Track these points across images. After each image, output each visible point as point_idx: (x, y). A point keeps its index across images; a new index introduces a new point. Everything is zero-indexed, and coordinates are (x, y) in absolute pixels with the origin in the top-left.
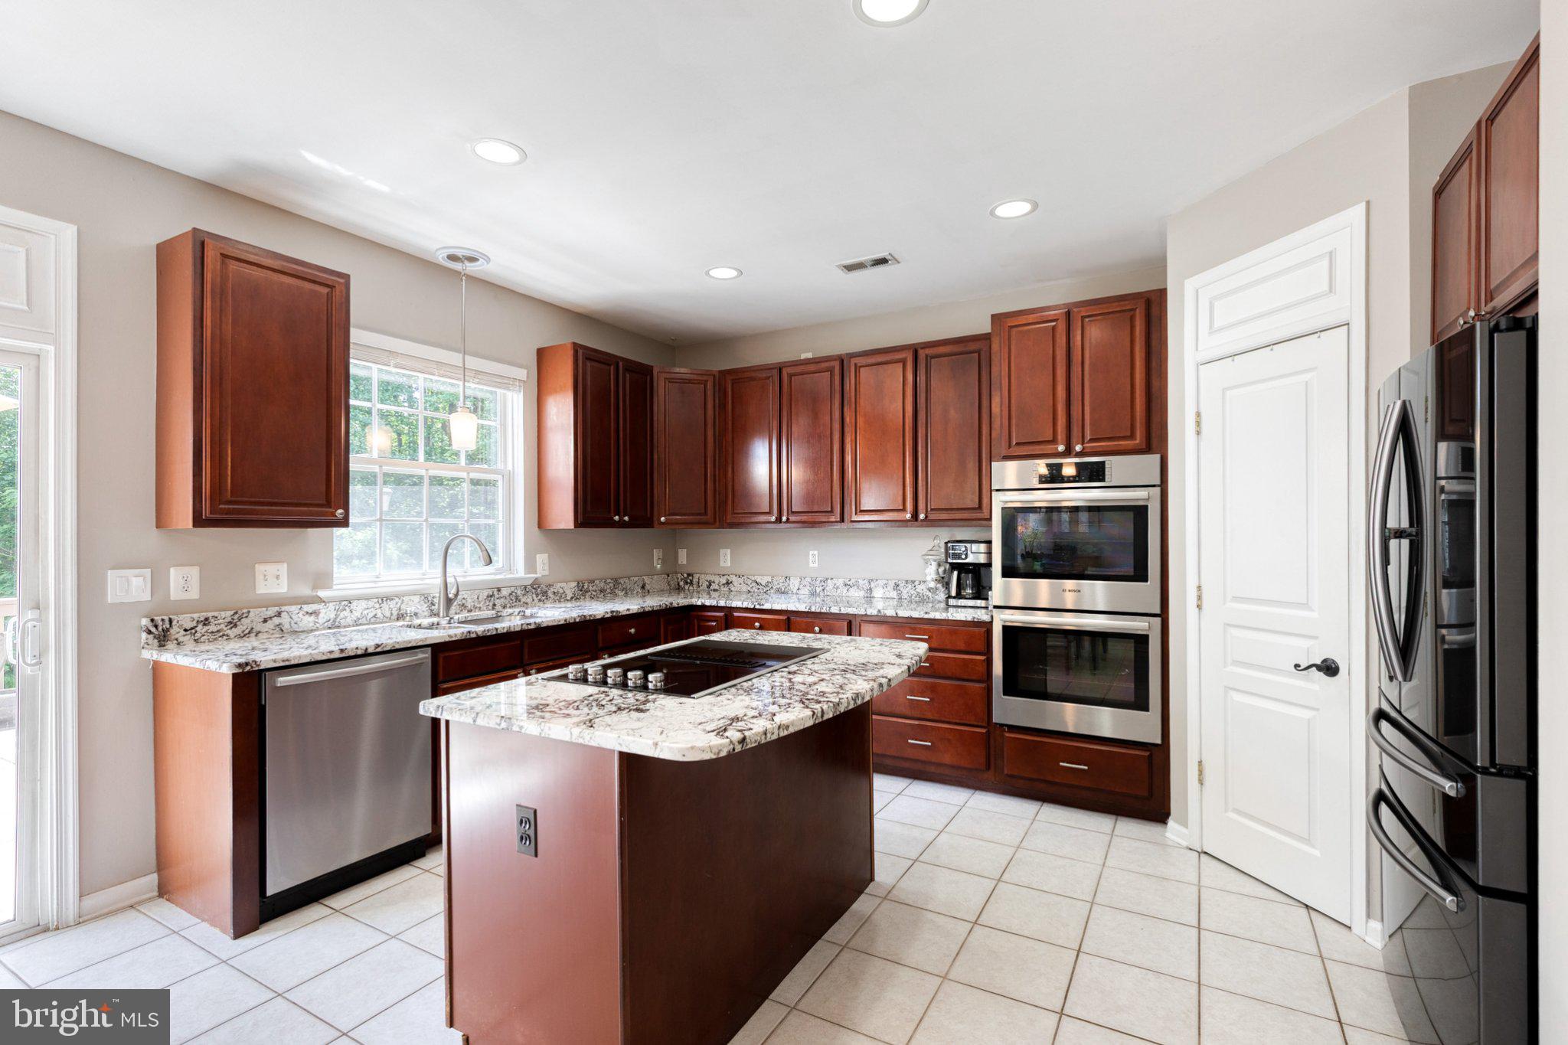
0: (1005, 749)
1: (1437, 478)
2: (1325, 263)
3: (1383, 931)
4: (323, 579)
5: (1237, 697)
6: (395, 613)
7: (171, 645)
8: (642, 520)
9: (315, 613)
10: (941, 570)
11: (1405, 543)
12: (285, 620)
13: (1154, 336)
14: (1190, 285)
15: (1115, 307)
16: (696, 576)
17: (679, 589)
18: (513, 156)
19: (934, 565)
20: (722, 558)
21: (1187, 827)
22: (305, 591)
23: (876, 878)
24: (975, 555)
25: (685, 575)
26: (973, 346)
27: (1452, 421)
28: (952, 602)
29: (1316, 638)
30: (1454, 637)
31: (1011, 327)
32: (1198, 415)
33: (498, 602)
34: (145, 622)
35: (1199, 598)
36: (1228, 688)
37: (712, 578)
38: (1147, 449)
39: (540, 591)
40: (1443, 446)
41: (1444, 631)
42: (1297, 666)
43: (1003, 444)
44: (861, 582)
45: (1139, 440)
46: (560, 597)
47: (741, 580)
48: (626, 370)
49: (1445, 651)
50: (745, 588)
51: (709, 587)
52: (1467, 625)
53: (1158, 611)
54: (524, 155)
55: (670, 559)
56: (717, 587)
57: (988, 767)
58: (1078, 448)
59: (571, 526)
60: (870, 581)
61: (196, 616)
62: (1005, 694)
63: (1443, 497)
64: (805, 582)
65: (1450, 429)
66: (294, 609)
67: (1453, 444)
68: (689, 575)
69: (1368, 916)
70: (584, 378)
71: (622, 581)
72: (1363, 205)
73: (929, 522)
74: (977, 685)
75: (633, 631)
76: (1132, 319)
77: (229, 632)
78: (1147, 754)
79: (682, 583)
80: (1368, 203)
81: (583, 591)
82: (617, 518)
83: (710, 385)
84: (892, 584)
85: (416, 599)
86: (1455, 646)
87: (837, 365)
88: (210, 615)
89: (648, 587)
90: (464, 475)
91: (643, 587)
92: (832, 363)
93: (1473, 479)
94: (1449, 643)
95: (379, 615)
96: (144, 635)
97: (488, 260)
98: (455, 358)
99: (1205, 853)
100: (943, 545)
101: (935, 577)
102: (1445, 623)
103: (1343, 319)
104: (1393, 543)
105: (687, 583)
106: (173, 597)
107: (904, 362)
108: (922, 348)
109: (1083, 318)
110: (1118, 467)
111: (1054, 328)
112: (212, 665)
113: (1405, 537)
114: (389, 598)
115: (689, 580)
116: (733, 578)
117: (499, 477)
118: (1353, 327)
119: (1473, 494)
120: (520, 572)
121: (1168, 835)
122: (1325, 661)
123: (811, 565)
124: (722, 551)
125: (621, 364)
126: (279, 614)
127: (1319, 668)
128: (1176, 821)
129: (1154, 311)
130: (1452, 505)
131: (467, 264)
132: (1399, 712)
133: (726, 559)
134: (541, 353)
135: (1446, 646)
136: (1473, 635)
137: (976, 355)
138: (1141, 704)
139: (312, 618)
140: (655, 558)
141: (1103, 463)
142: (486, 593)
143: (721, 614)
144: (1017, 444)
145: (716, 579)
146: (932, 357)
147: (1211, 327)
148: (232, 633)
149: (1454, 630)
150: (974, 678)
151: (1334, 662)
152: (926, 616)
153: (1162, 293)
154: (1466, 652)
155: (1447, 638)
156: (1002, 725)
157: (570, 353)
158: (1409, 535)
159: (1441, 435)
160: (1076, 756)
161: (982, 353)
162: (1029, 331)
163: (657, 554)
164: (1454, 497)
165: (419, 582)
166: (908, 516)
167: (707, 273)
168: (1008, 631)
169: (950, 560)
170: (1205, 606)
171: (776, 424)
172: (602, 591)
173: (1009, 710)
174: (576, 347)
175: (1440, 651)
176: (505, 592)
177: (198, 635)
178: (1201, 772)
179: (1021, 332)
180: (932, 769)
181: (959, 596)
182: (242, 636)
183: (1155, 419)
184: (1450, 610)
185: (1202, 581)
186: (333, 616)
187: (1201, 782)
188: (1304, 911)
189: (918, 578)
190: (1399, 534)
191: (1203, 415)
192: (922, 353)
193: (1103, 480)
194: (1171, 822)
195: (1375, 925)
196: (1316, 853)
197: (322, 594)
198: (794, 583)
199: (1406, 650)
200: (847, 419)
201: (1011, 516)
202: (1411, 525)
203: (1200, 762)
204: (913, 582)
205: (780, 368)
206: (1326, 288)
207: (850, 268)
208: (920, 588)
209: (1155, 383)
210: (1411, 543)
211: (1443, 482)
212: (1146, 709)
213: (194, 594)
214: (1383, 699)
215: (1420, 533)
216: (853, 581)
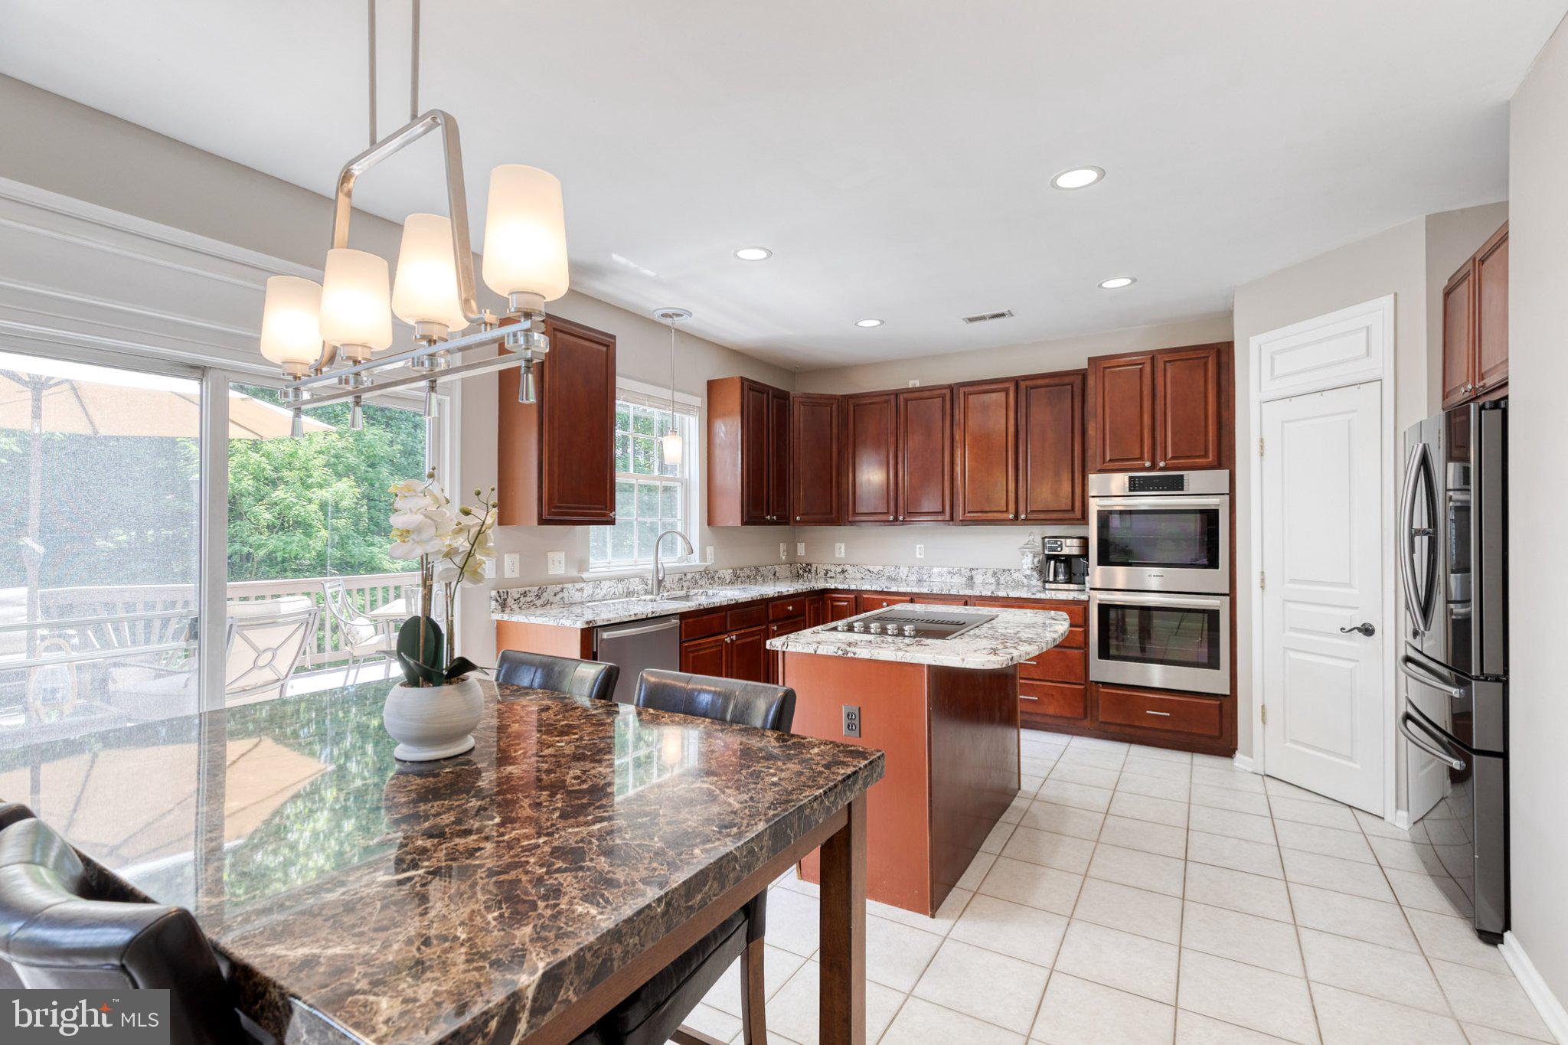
0: (1100, 702)
1: (1447, 490)
2: (1363, 334)
3: (1409, 818)
4: (583, 565)
5: (1292, 654)
6: (625, 591)
7: (508, 610)
8: (784, 520)
9: (581, 590)
10: (1036, 560)
11: (1425, 539)
12: (565, 594)
13: (1224, 377)
14: (1255, 341)
15: (1192, 355)
16: (814, 566)
17: (798, 576)
18: (763, 254)
19: (1030, 556)
20: (837, 550)
21: (1252, 757)
22: (574, 573)
23: (1023, 787)
24: (1070, 548)
25: (804, 565)
26: (1067, 380)
27: (1457, 447)
28: (1048, 586)
29: (1357, 608)
30: (1458, 610)
31: (1105, 368)
32: (1262, 440)
33: (685, 584)
34: (494, 593)
35: (1263, 580)
36: (1286, 649)
37: (829, 567)
38: (1218, 465)
39: (709, 576)
40: (1451, 466)
41: (1452, 606)
42: (1342, 629)
43: (1098, 460)
44: (963, 571)
45: (1211, 457)
46: (722, 582)
47: (855, 569)
48: (774, 396)
49: (1454, 621)
50: (859, 576)
51: (826, 575)
52: (1466, 602)
53: (1227, 591)
54: (770, 253)
55: (792, 551)
56: (833, 575)
57: (1085, 717)
58: (1162, 464)
59: (739, 524)
60: (971, 570)
61: (520, 589)
62: (1100, 657)
63: (1451, 504)
64: (913, 571)
65: (1456, 453)
66: (570, 586)
67: (1458, 464)
68: (808, 565)
69: (1397, 807)
70: (748, 407)
71: (761, 569)
72: (1393, 295)
73: (1027, 521)
74: (1076, 651)
75: (791, 608)
76: (1206, 364)
77: (536, 602)
78: (1219, 702)
79: (801, 572)
80: (1396, 295)
81: (736, 578)
82: (768, 517)
83: (834, 407)
84: (990, 572)
85: (637, 580)
86: (1460, 617)
87: (948, 392)
88: (527, 589)
89: (777, 575)
90: (658, 483)
91: (775, 574)
92: (944, 391)
93: (1469, 490)
94: (1456, 615)
95: (617, 593)
96: (494, 603)
97: (690, 314)
98: (666, 394)
99: (1268, 776)
100: (1040, 540)
101: (1030, 566)
102: (1453, 599)
103: (1377, 374)
104: (1417, 539)
105: (806, 571)
106: (506, 576)
107: (1007, 391)
108: (1023, 380)
109: (1165, 362)
110: (1194, 480)
111: (1141, 369)
112: (567, 623)
113: (1426, 534)
114: (622, 580)
115: (808, 568)
116: (847, 567)
117: (678, 484)
118: (1385, 382)
119: (1469, 502)
120: (695, 560)
121: (1236, 764)
122: (1364, 625)
123: (918, 556)
124: (837, 545)
125: (770, 392)
126: (562, 590)
127: (1359, 630)
128: (1243, 754)
129: (1224, 359)
130: (1457, 509)
131: (675, 318)
132: (1421, 653)
133: (841, 551)
134: (711, 385)
135: (1454, 617)
136: (1468, 609)
137: (1070, 387)
138: (1213, 663)
139: (580, 594)
140: (781, 552)
141: (1182, 476)
142: (678, 576)
143: (853, 596)
144: (1110, 460)
145: (833, 568)
146: (1032, 388)
147: (1272, 374)
148: (539, 602)
149: (1459, 605)
150: (1074, 645)
151: (1371, 625)
152: (1033, 597)
153: (1230, 345)
154: (1466, 621)
155: (1455, 611)
156: (1097, 682)
157: (738, 385)
158: (1428, 533)
159: (1450, 457)
160: (1159, 705)
161: (1075, 385)
162: (1120, 371)
163: (783, 547)
164: (1458, 504)
165: (633, 567)
166: (1011, 516)
167: (856, 324)
168: (1104, 609)
169: (1047, 552)
170: (1267, 588)
171: (893, 439)
172: (749, 577)
173: (1104, 670)
174: (743, 380)
175: (1450, 622)
176: (689, 576)
177: (521, 604)
178: (1263, 714)
179: (1113, 372)
180: (1038, 719)
181: (1055, 581)
182: (543, 606)
183: (1225, 442)
184: (1456, 590)
185: (1265, 567)
186: (591, 592)
187: (1264, 721)
188: (1348, 809)
189: (1012, 567)
190: (1424, 532)
191: (1265, 441)
192: (1022, 385)
193: (1182, 489)
194: (1238, 755)
195: (1403, 814)
196: (1358, 766)
197: (585, 575)
198: (903, 571)
199: (1426, 611)
200: (957, 437)
201: (1104, 517)
202: (1429, 527)
203: (1263, 707)
204: (1009, 570)
205: (896, 394)
206: (1364, 351)
207: (971, 320)
208: (1015, 576)
209: (1225, 414)
210: (1430, 538)
211: (1451, 493)
212: (1217, 668)
213: (516, 575)
214: (1408, 647)
215: (1436, 532)
216: (956, 569)
